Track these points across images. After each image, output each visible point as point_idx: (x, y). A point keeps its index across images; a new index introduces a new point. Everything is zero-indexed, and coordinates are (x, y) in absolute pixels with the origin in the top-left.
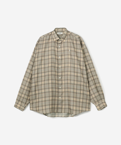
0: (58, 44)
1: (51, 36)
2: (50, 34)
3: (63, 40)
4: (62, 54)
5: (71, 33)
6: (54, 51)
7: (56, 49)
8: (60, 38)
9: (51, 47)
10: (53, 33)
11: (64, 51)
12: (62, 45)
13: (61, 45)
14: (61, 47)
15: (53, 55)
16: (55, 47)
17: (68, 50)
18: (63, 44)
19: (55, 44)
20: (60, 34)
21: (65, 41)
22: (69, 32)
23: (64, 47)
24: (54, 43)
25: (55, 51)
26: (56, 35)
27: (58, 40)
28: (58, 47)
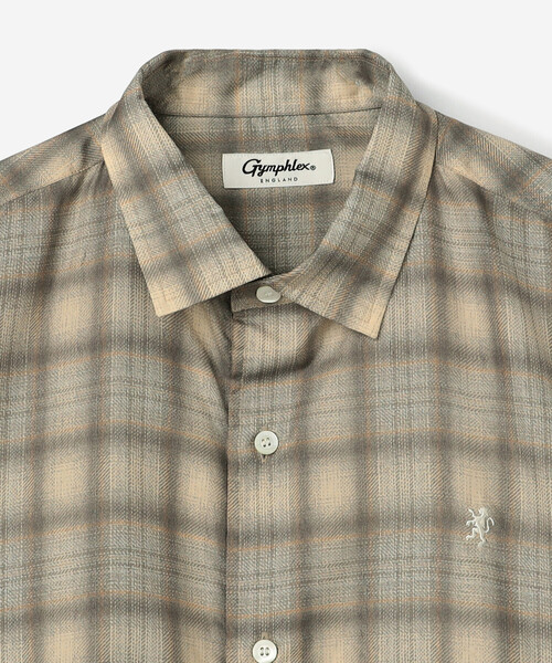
0: (228, 374)
1: (82, 213)
2: (59, 170)
3: (345, 308)
4: (306, 599)
5: (513, 159)
6: (153, 533)
7: (198, 488)
8: (274, 268)
9: (95, 437)
10: (127, 148)
11: (364, 522)
12: (331, 417)
13: (303, 405)
14: (301, 455)
15: (132, 607)
16: (171, 445)
17: (447, 518)
18: (332, 387)
19: (176, 387)
20: (284, 180)
21: (368, 316)
22: (462, 134)
23: (362, 448)
24: (153, 370)
25: (170, 518)
26: (185, 197)
27: (225, 300)
28: (238, 449)
